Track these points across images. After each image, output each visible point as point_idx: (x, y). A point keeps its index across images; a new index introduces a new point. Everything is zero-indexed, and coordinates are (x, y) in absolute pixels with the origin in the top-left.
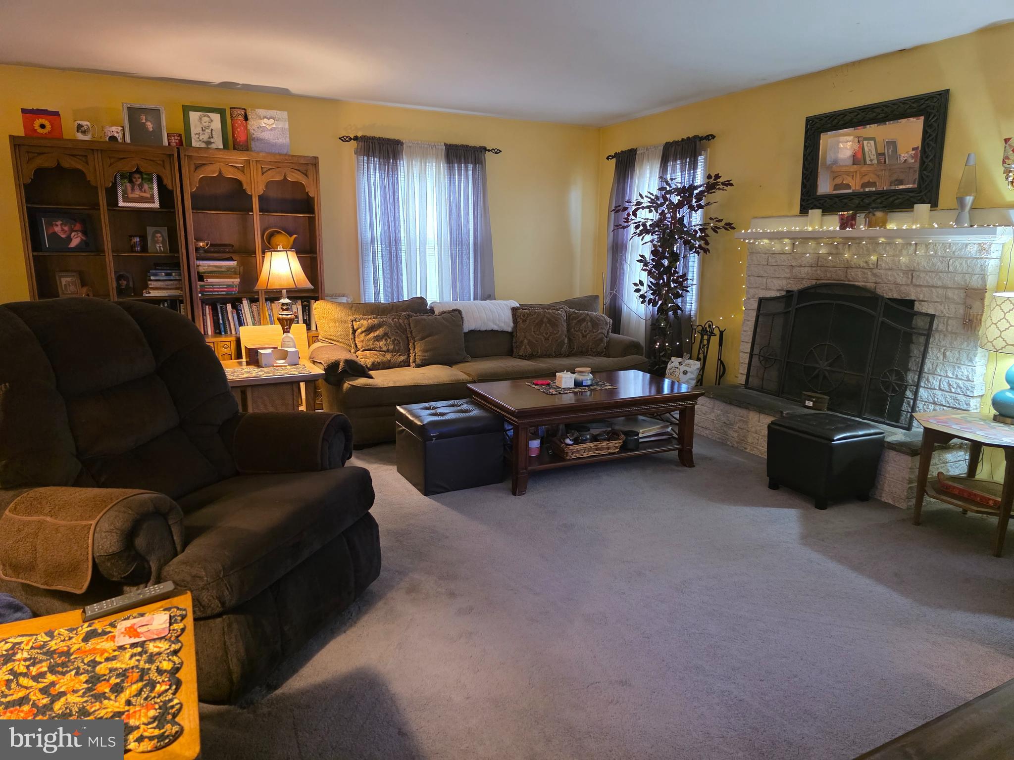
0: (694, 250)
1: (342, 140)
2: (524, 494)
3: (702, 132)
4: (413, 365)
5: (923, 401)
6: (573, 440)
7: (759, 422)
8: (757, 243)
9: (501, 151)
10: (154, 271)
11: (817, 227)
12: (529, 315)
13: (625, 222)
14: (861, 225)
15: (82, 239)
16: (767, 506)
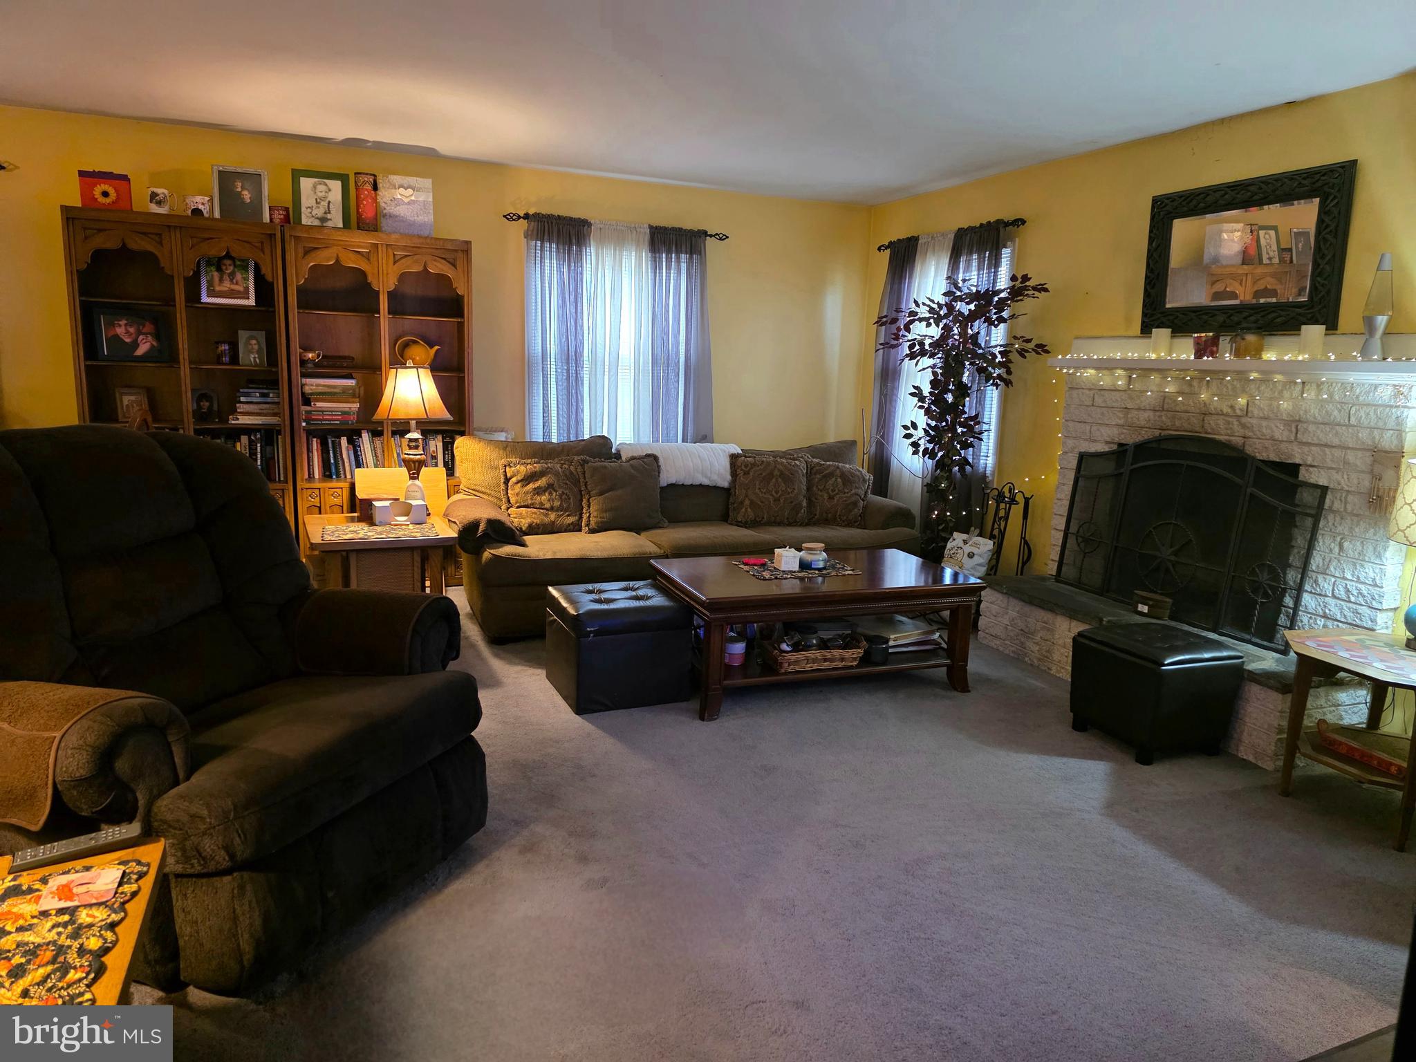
0: (991, 382)
1: (508, 219)
2: (716, 719)
3: (1008, 216)
4: (585, 529)
5: (1310, 613)
6: (792, 646)
7: (1069, 631)
8: (1079, 374)
9: (727, 237)
10: (246, 390)
11: (1163, 354)
12: (753, 465)
13: (894, 339)
14: (1226, 352)
15: (152, 345)
16: (1064, 755)
